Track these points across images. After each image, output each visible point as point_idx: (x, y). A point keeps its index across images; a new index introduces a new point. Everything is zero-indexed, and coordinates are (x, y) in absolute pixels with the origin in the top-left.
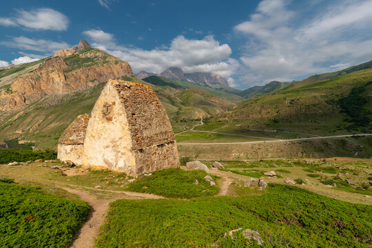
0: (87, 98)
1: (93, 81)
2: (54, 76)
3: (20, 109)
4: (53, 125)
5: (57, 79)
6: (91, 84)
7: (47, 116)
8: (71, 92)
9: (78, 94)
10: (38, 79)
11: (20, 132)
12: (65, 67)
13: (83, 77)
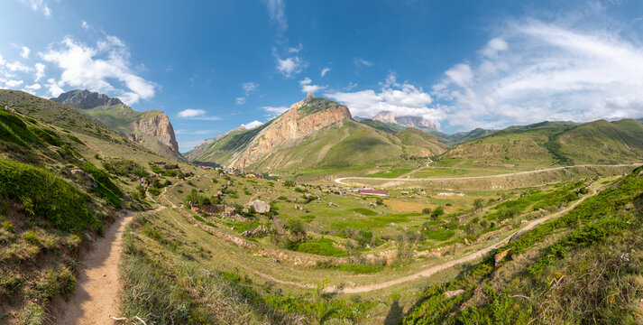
0: (315, 140)
1: (318, 126)
2: (290, 124)
3: (269, 151)
4: (289, 163)
5: (292, 127)
6: (316, 128)
7: (286, 156)
8: (302, 136)
9: (306, 137)
10: (281, 127)
11: (269, 168)
12: (297, 116)
13: (311, 123)
